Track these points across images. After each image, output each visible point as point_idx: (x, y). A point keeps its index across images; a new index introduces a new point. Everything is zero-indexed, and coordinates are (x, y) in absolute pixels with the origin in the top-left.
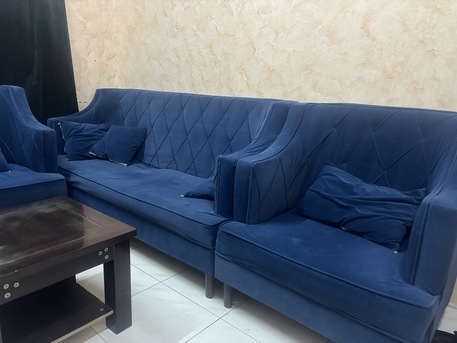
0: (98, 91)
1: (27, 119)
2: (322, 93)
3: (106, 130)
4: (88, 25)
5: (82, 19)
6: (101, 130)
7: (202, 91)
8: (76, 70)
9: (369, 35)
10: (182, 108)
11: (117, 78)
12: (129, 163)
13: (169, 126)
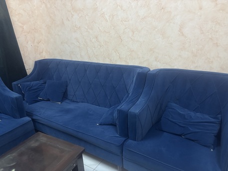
0: (36, 63)
1: (4, 90)
2: (160, 62)
3: (45, 83)
4: (25, 27)
5: (20, 24)
6: (42, 84)
7: (94, 60)
8: (22, 53)
9: (183, 35)
10: (86, 71)
11: (44, 52)
12: (62, 101)
13: (80, 80)
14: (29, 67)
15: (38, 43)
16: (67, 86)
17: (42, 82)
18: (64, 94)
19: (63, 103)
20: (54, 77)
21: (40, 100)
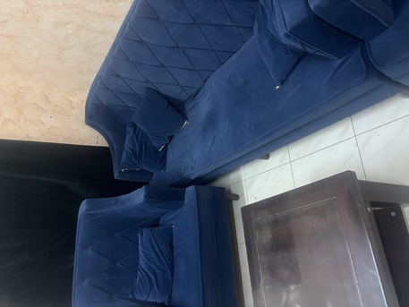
3: (135, 126)
6: (134, 131)
10: (142, 42)
11: (71, 98)
12: (184, 117)
13: (158, 64)
14: (93, 138)
15: (48, 102)
16: (158, 93)
17: (130, 130)
18: (172, 105)
19: (189, 115)
20: (129, 105)
21: (165, 150)
